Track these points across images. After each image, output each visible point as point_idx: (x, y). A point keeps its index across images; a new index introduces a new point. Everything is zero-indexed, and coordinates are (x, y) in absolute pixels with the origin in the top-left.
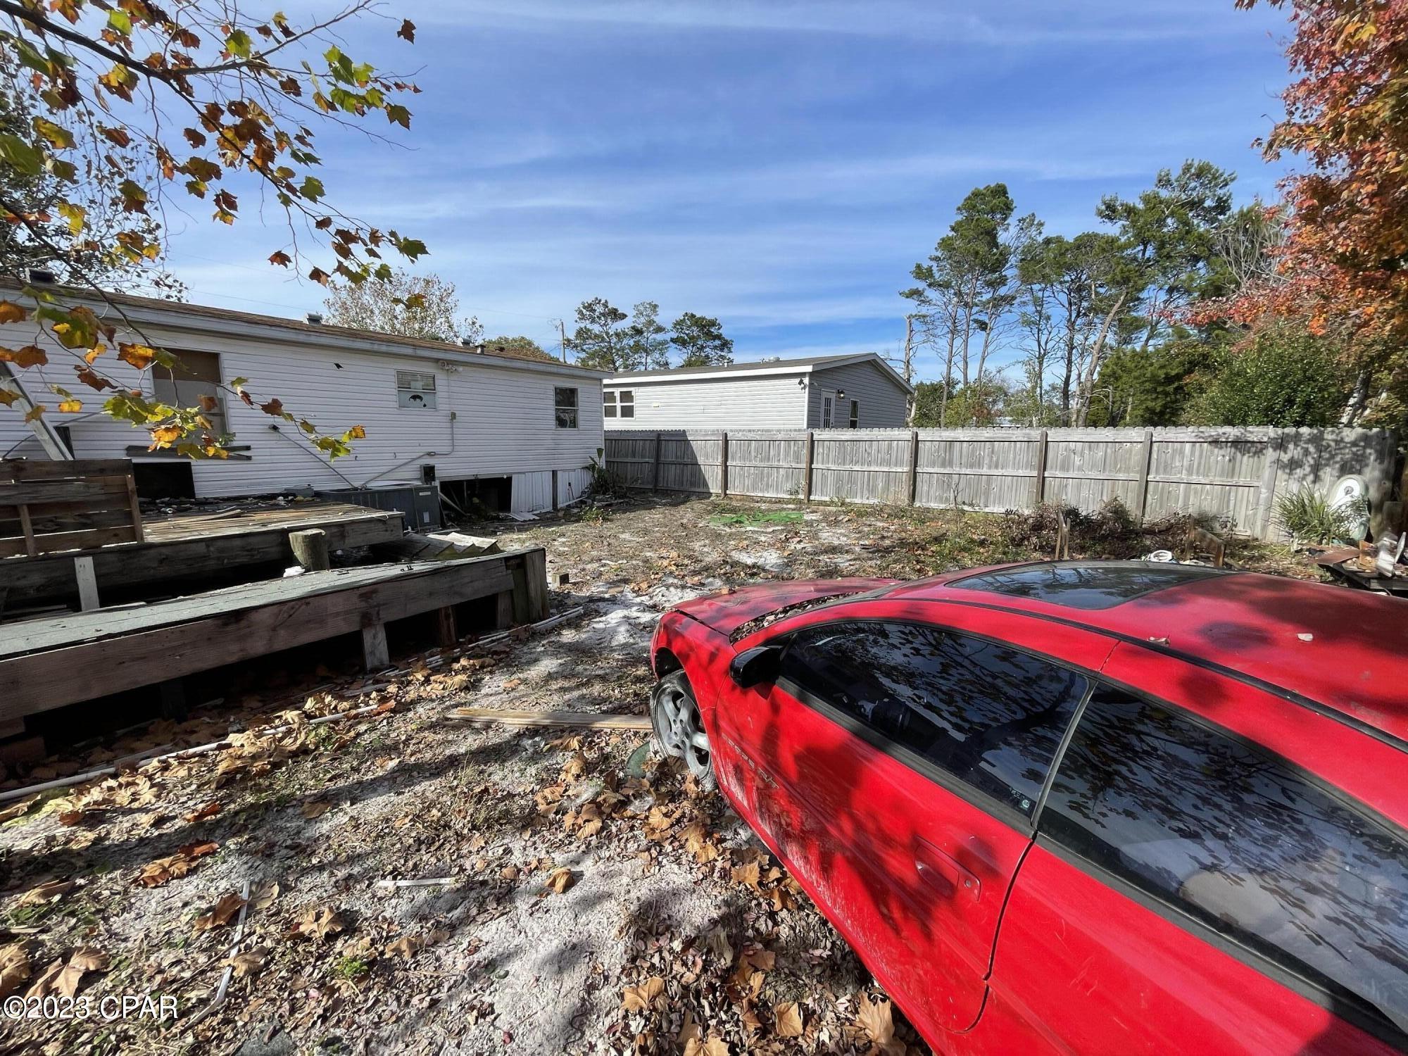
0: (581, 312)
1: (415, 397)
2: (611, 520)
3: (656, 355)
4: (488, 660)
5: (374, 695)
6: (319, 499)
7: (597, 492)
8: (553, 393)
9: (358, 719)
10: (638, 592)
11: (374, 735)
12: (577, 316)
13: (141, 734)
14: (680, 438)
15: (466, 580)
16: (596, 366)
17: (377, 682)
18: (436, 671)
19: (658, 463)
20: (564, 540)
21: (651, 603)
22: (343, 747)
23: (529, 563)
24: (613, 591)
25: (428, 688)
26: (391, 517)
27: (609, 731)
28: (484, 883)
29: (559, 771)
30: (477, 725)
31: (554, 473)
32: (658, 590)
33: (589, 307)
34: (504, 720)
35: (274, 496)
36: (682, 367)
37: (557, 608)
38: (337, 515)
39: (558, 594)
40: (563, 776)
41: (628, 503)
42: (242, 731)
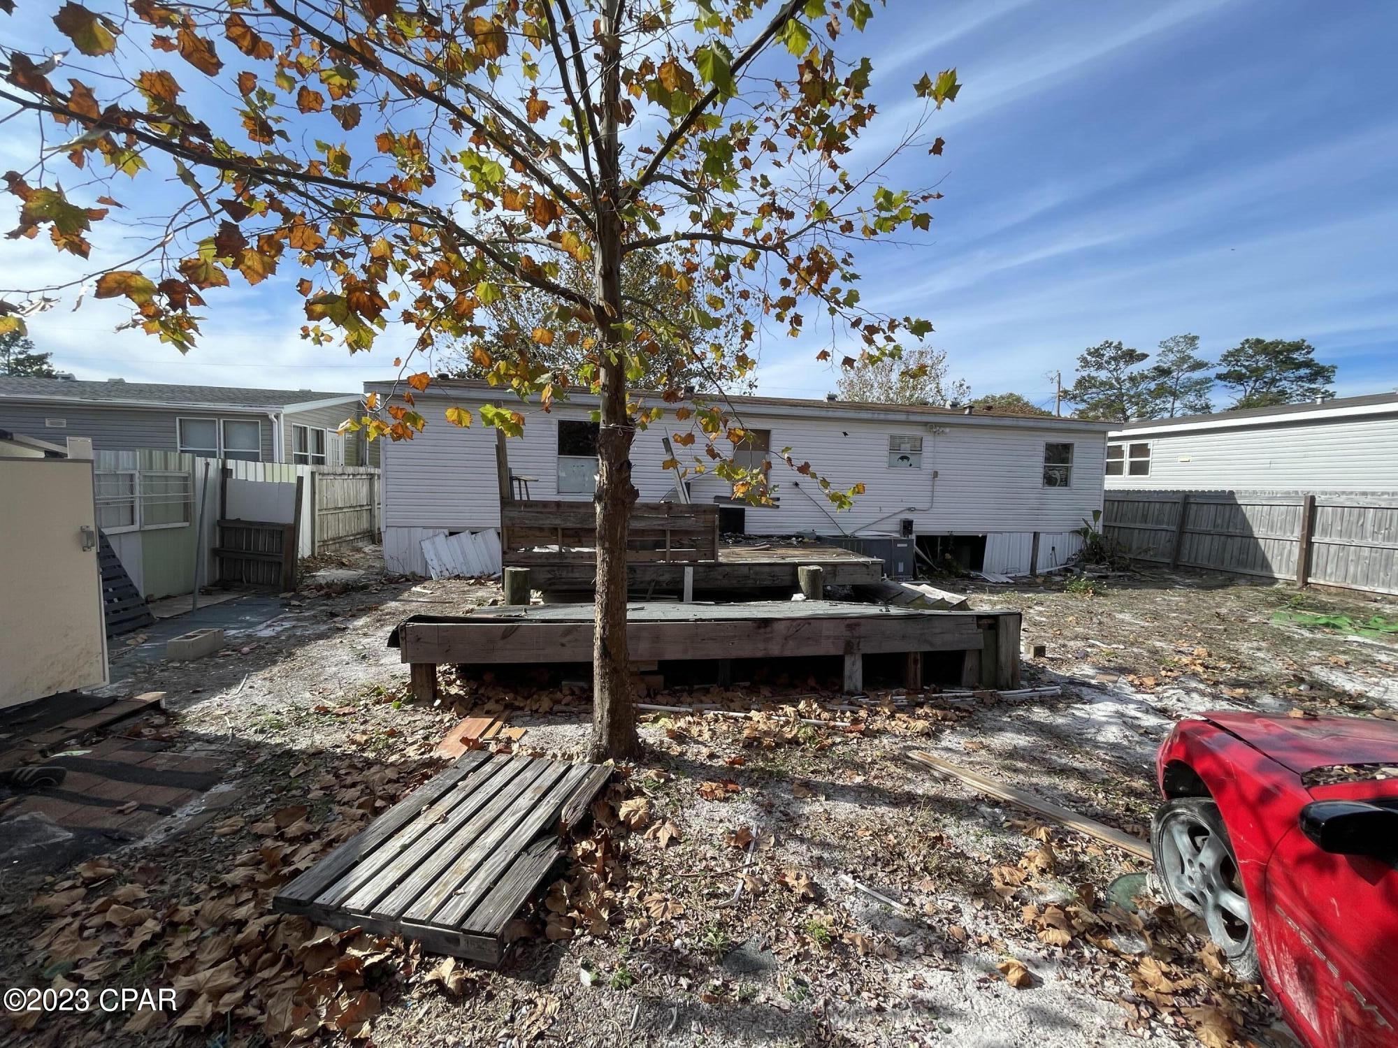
0: (1084, 360)
1: (903, 458)
2: (1105, 595)
3: (1191, 398)
4: (951, 714)
5: (848, 714)
6: (819, 542)
7: (1088, 561)
8: (1043, 449)
9: (834, 730)
10: (1140, 688)
11: (846, 749)
12: (1078, 364)
13: (707, 692)
14: (1225, 502)
15: (937, 631)
16: (1098, 417)
17: (851, 704)
18: (901, 709)
19: (1182, 532)
20: (1041, 609)
21: (1159, 705)
22: (823, 751)
23: (1002, 625)
24: (1104, 679)
25: (893, 723)
26: (874, 563)
27: (1087, 837)
28: (931, 927)
29: (1020, 855)
30: (936, 774)
31: (1036, 536)
32: (1172, 692)
33: (1096, 353)
34: (963, 778)
35: (789, 537)
36: (1233, 409)
37: (1029, 680)
38: (832, 556)
39: (1030, 666)
40: (1024, 862)
41: (1130, 578)
42: (759, 711)
